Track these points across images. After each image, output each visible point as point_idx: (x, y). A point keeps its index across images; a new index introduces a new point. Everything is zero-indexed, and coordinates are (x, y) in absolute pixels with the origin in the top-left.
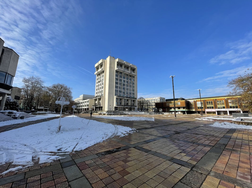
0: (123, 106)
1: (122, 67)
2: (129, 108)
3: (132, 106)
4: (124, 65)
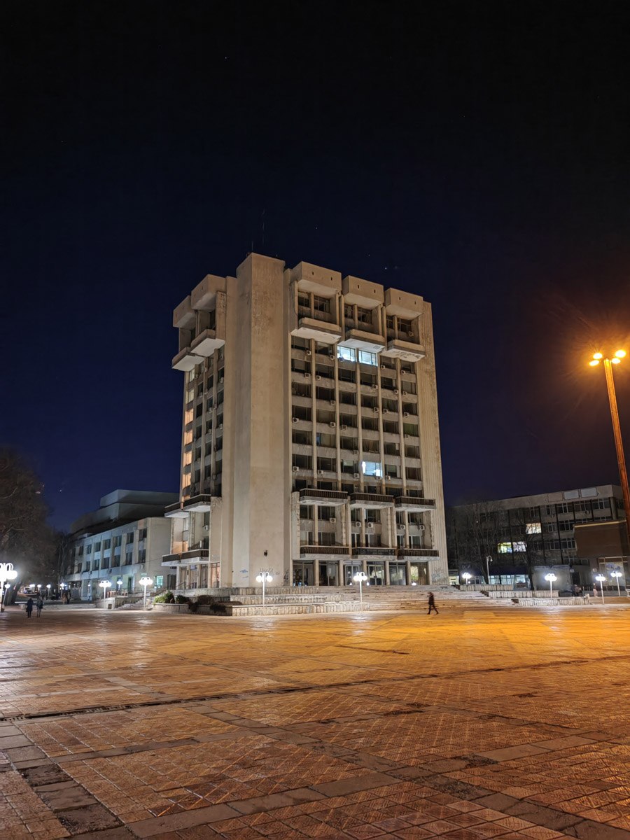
1: (329, 310)
2: (391, 564)
3: (409, 554)
4: (340, 298)
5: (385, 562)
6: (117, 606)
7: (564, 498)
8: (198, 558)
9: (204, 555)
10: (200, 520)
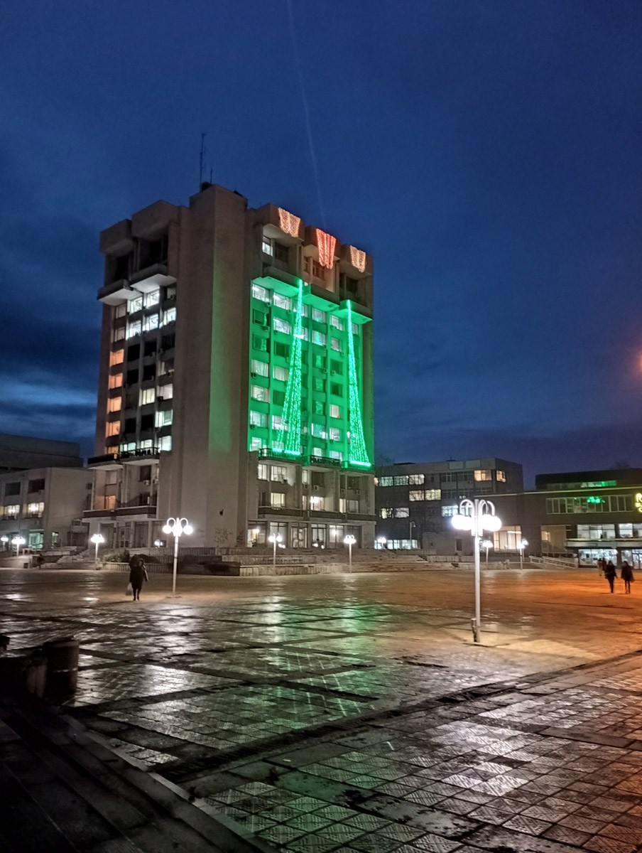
0: (296, 513)
1: (287, 261)
3: (351, 517)
4: (300, 248)
5: (326, 525)
6: (34, 566)
7: (448, 468)
8: (146, 515)
9: (152, 512)
10: (136, 474)
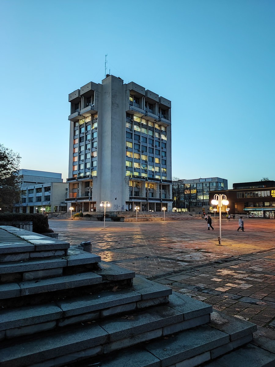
0: (143, 199)
1: (138, 103)
2: (156, 203)
3: (163, 200)
4: (144, 98)
5: (154, 203)
7: (200, 181)
8: (88, 200)
10: (84, 185)
